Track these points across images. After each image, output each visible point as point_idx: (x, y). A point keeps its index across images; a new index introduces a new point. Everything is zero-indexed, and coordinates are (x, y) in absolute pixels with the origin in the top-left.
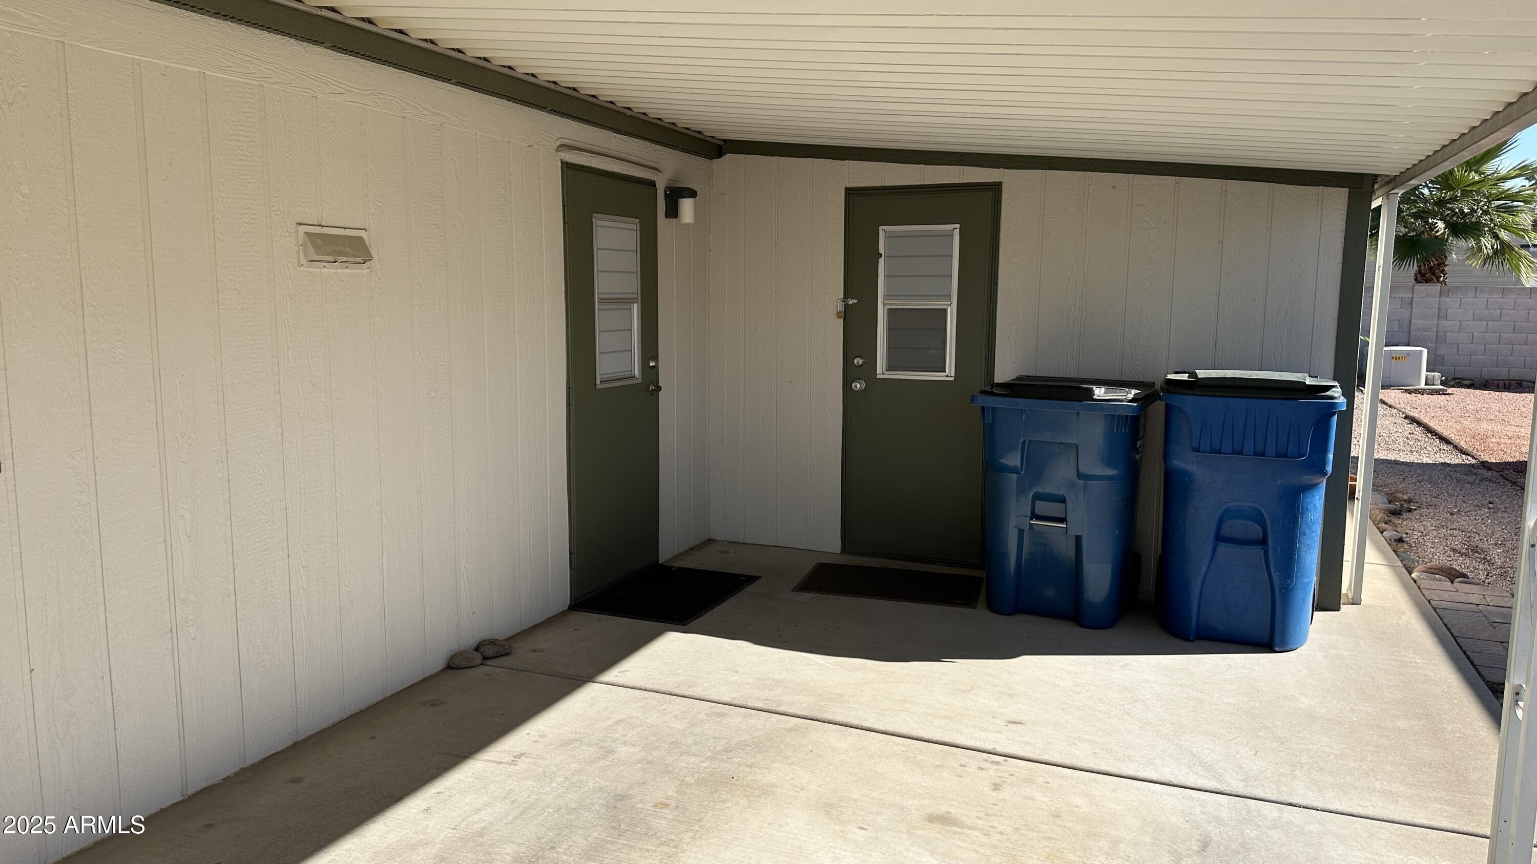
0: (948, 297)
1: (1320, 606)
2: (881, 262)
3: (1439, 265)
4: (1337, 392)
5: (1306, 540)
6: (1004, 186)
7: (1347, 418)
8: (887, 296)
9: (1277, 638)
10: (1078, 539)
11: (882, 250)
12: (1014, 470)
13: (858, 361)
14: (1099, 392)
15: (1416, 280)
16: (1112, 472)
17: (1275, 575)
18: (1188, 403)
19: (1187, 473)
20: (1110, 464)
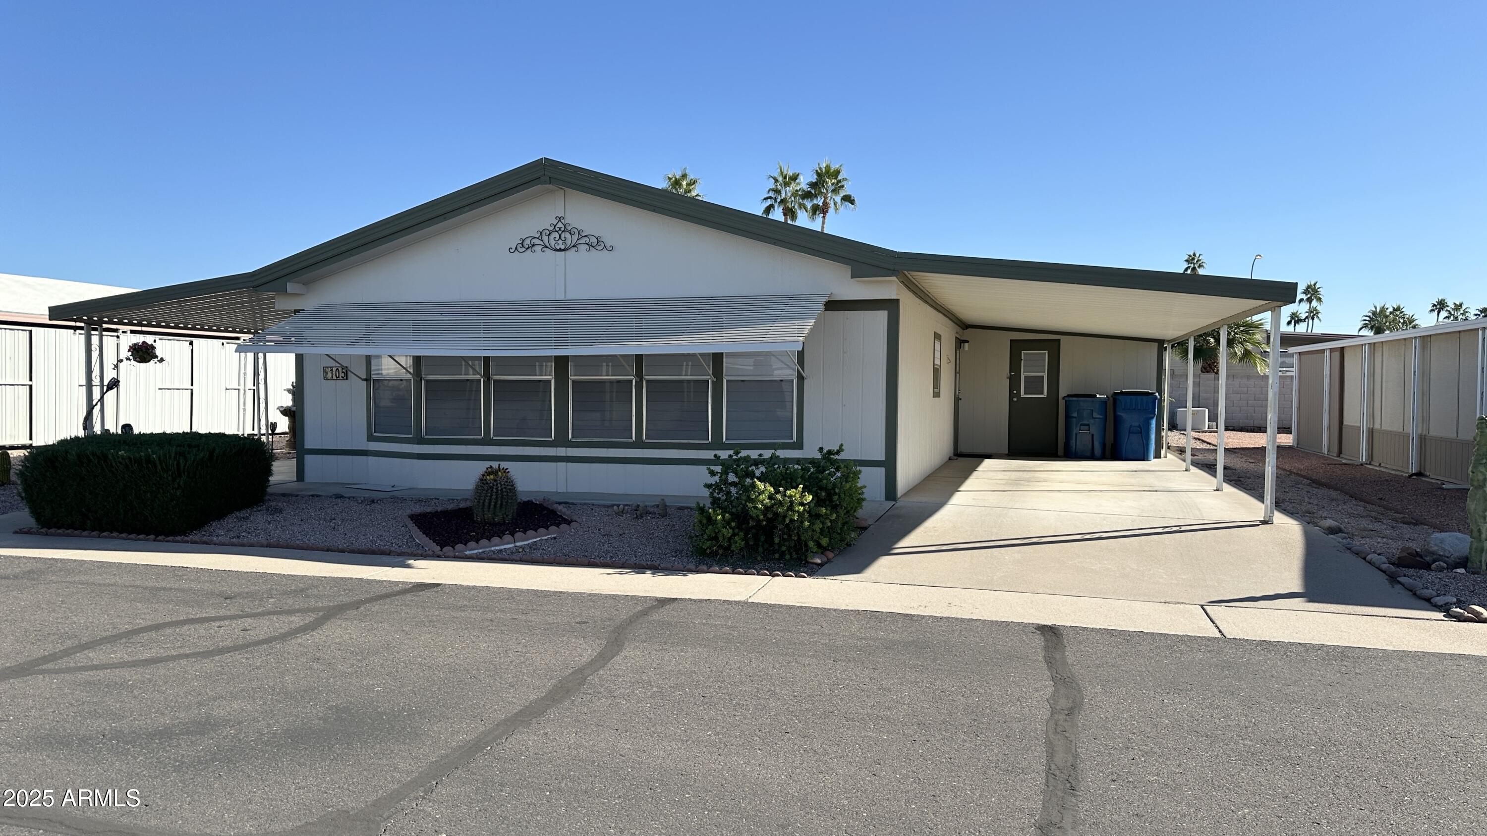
0: (1044, 372)
1: (1155, 458)
2: (1022, 362)
3: (1214, 363)
4: (1157, 394)
5: (1151, 432)
6: (1061, 340)
7: (1161, 401)
8: (1024, 372)
9: (1146, 457)
10: (1093, 435)
11: (1022, 358)
12: (1076, 418)
13: (1015, 392)
14: (1098, 396)
15: (1202, 371)
16: (1101, 417)
17: (1144, 441)
18: (1121, 397)
19: (1121, 416)
20: (1101, 415)
